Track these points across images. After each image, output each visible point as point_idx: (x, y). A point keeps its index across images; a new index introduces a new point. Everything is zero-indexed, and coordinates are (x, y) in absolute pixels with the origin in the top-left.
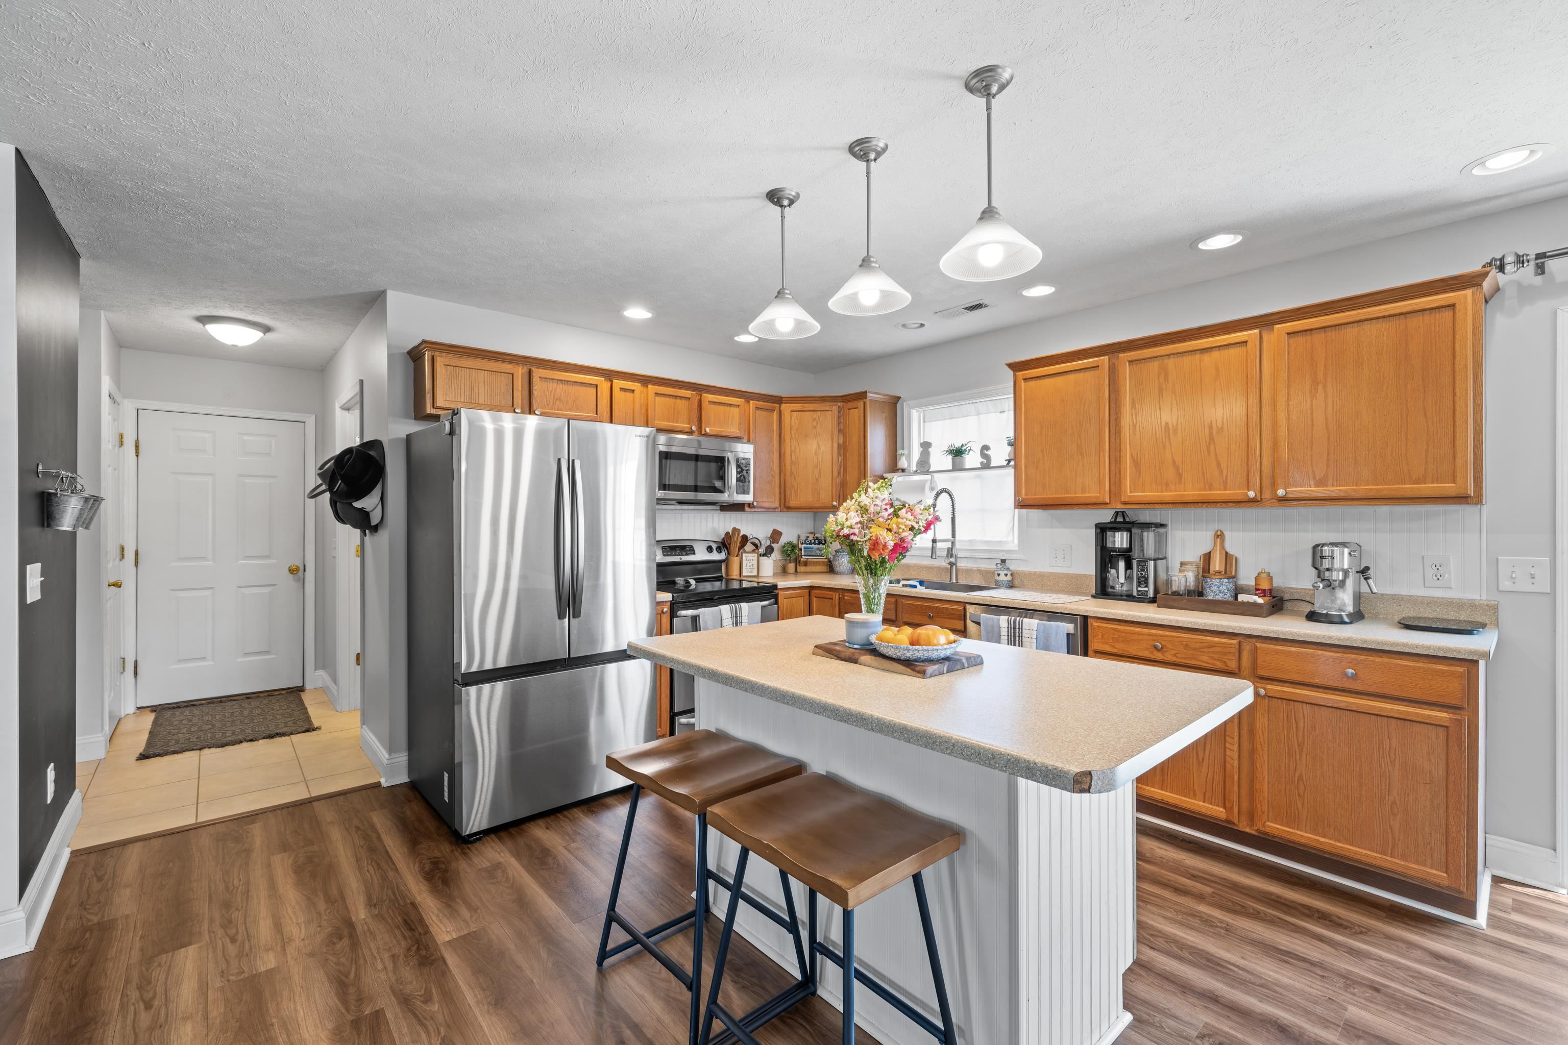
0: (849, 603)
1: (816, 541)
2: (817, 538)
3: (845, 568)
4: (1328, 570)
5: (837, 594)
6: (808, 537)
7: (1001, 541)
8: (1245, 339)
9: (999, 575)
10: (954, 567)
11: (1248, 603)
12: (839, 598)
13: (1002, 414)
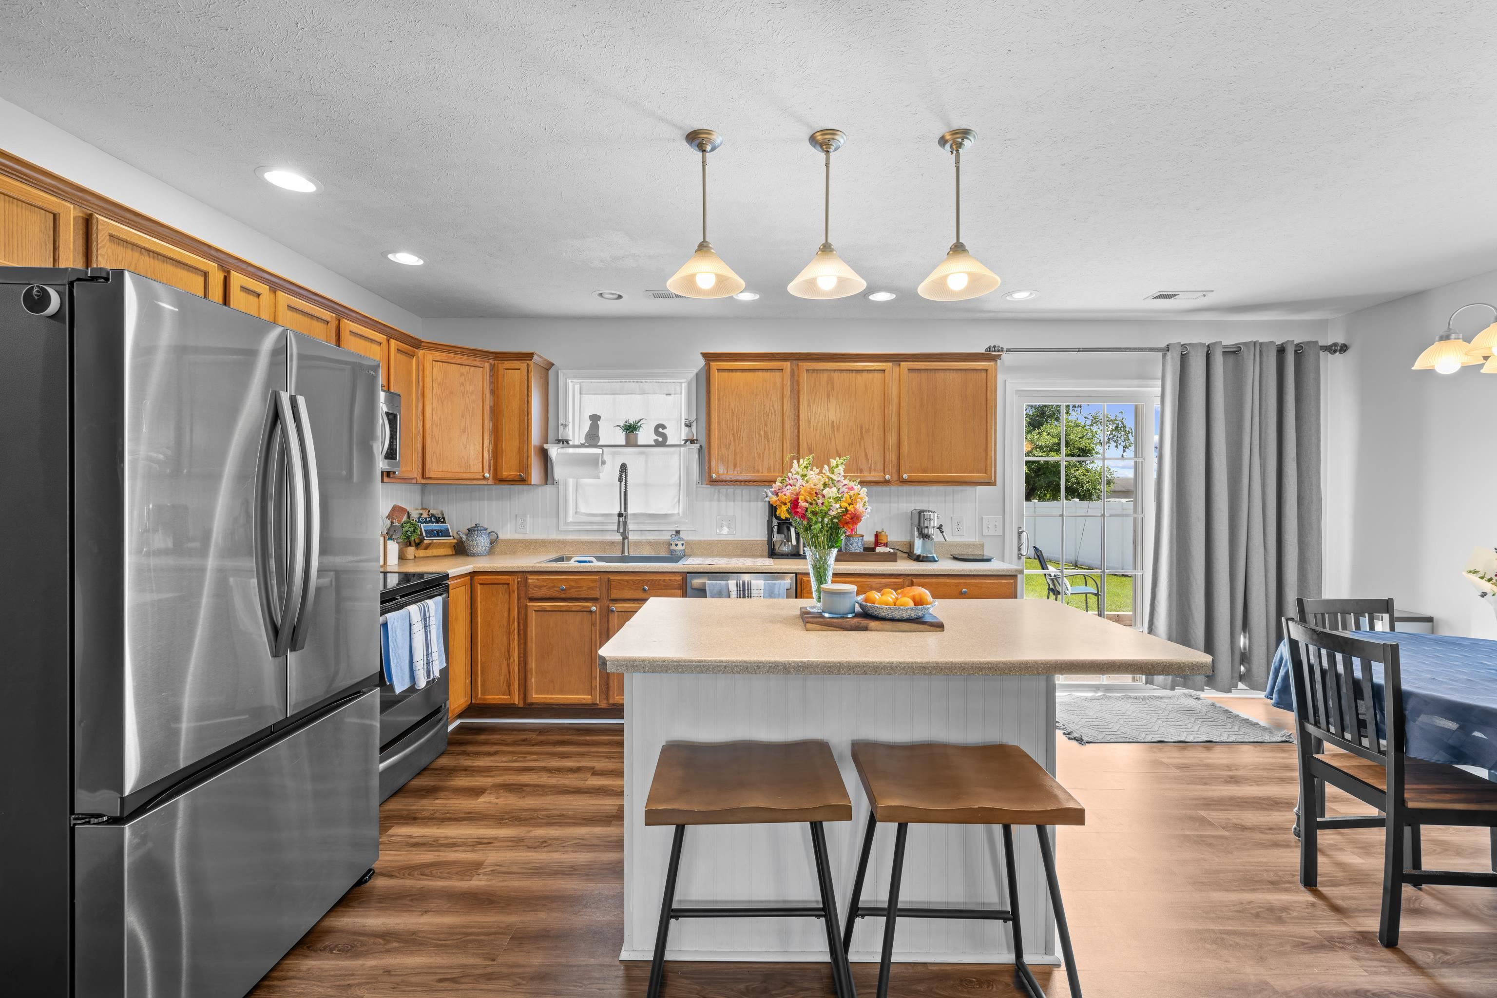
0: (535, 587)
1: (433, 519)
2: (433, 515)
3: (484, 548)
4: (927, 527)
5: (515, 578)
6: (421, 514)
7: (666, 514)
8: (883, 368)
9: (676, 545)
10: (626, 541)
11: (884, 554)
12: (518, 582)
13: (668, 397)
